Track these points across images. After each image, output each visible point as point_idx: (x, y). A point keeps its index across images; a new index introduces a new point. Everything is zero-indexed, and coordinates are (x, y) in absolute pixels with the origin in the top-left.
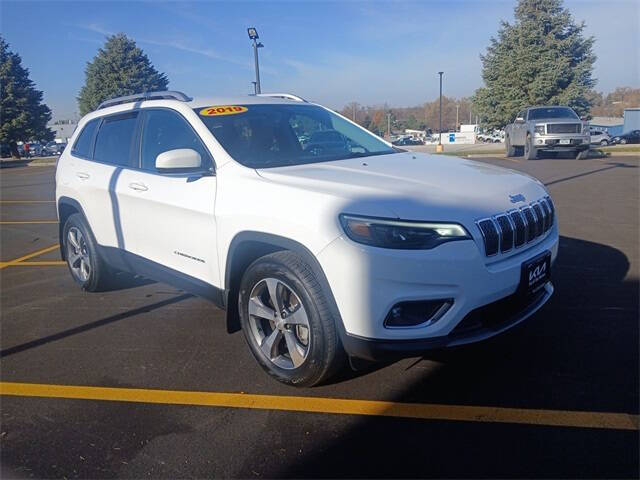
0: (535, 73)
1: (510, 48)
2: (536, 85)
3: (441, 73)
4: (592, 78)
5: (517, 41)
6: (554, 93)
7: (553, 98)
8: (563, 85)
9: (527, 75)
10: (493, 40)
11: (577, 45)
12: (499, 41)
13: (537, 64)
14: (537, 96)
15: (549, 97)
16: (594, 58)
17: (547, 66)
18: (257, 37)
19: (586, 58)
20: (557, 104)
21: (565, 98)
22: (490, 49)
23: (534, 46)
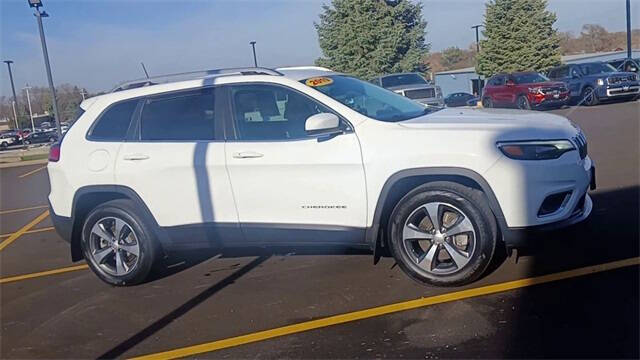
0: (376, 41)
1: (345, 16)
2: (379, 52)
3: (253, 43)
4: (425, 43)
5: (352, 8)
6: (396, 60)
7: (396, 65)
8: (402, 51)
9: (369, 43)
10: (325, 8)
11: (408, 11)
12: (333, 8)
13: (376, 32)
14: (381, 63)
15: (393, 64)
16: (426, 24)
17: (385, 33)
18: (40, 4)
19: (417, 24)
20: (401, 71)
21: (407, 64)
22: (322, 17)
23: (370, 13)
